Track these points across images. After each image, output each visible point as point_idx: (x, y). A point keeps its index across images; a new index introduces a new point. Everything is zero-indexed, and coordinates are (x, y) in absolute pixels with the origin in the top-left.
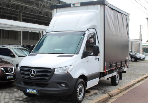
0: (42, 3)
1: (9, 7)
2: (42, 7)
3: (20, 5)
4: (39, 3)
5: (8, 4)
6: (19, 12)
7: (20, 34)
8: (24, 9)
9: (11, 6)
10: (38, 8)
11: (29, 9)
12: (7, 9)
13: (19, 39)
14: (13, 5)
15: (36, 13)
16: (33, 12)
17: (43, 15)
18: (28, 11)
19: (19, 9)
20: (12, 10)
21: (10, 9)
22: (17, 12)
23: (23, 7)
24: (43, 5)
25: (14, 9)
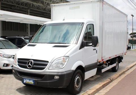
0: (46, 1)
1: (19, 4)
2: (47, 5)
3: (28, 3)
4: (44, 2)
5: (18, 2)
6: (27, 8)
7: (28, 27)
8: (31, 7)
9: (21, 4)
10: (43, 6)
11: (36, 6)
12: (18, 7)
13: (27, 31)
14: (22, 3)
15: (41, 10)
16: (39, 9)
17: (47, 11)
18: (34, 8)
19: (27, 7)
20: (21, 7)
21: (20, 7)
22: (26, 9)
23: (30, 4)
24: (48, 3)
25: (23, 6)
